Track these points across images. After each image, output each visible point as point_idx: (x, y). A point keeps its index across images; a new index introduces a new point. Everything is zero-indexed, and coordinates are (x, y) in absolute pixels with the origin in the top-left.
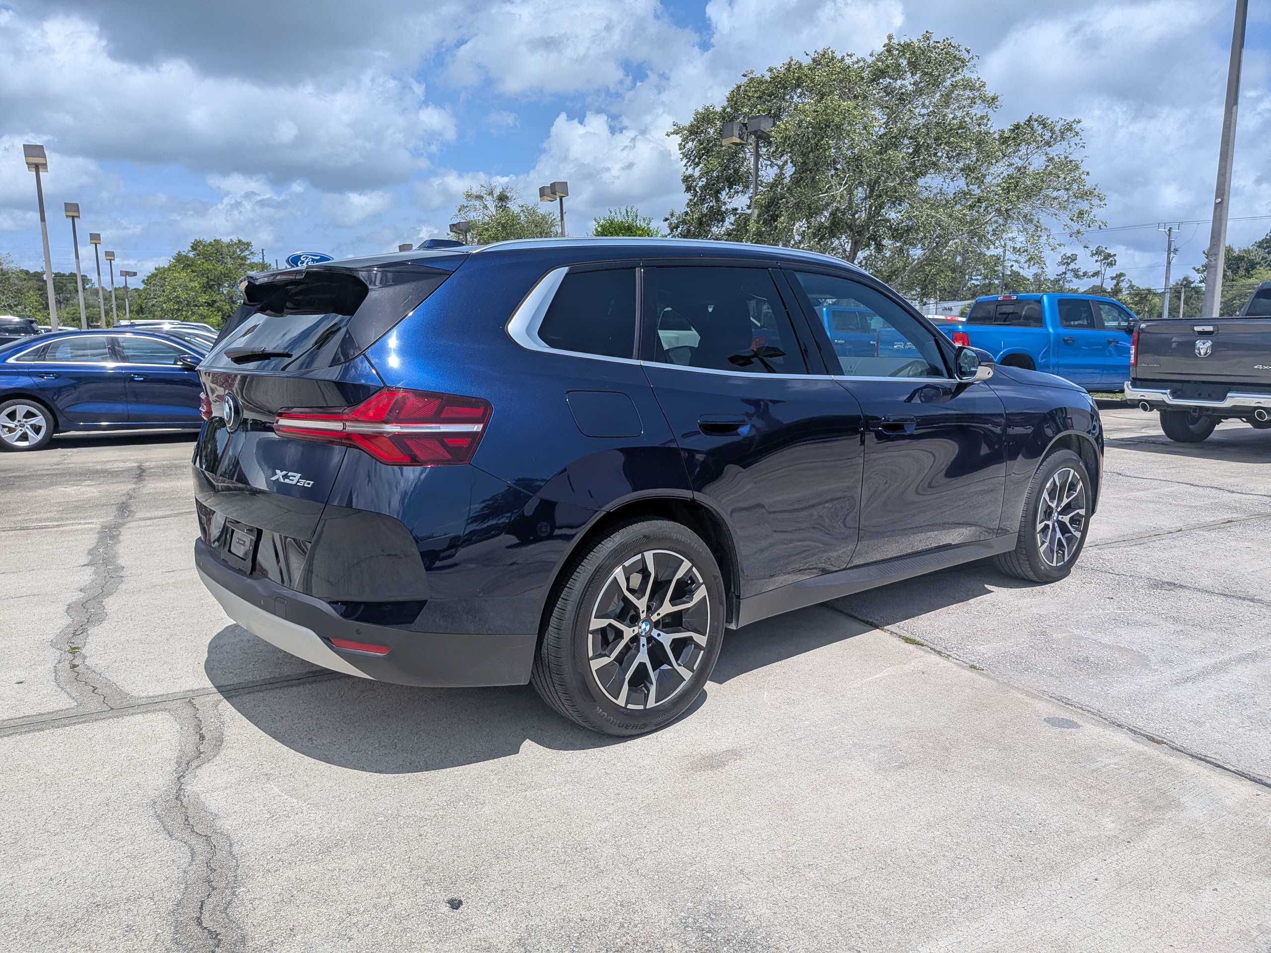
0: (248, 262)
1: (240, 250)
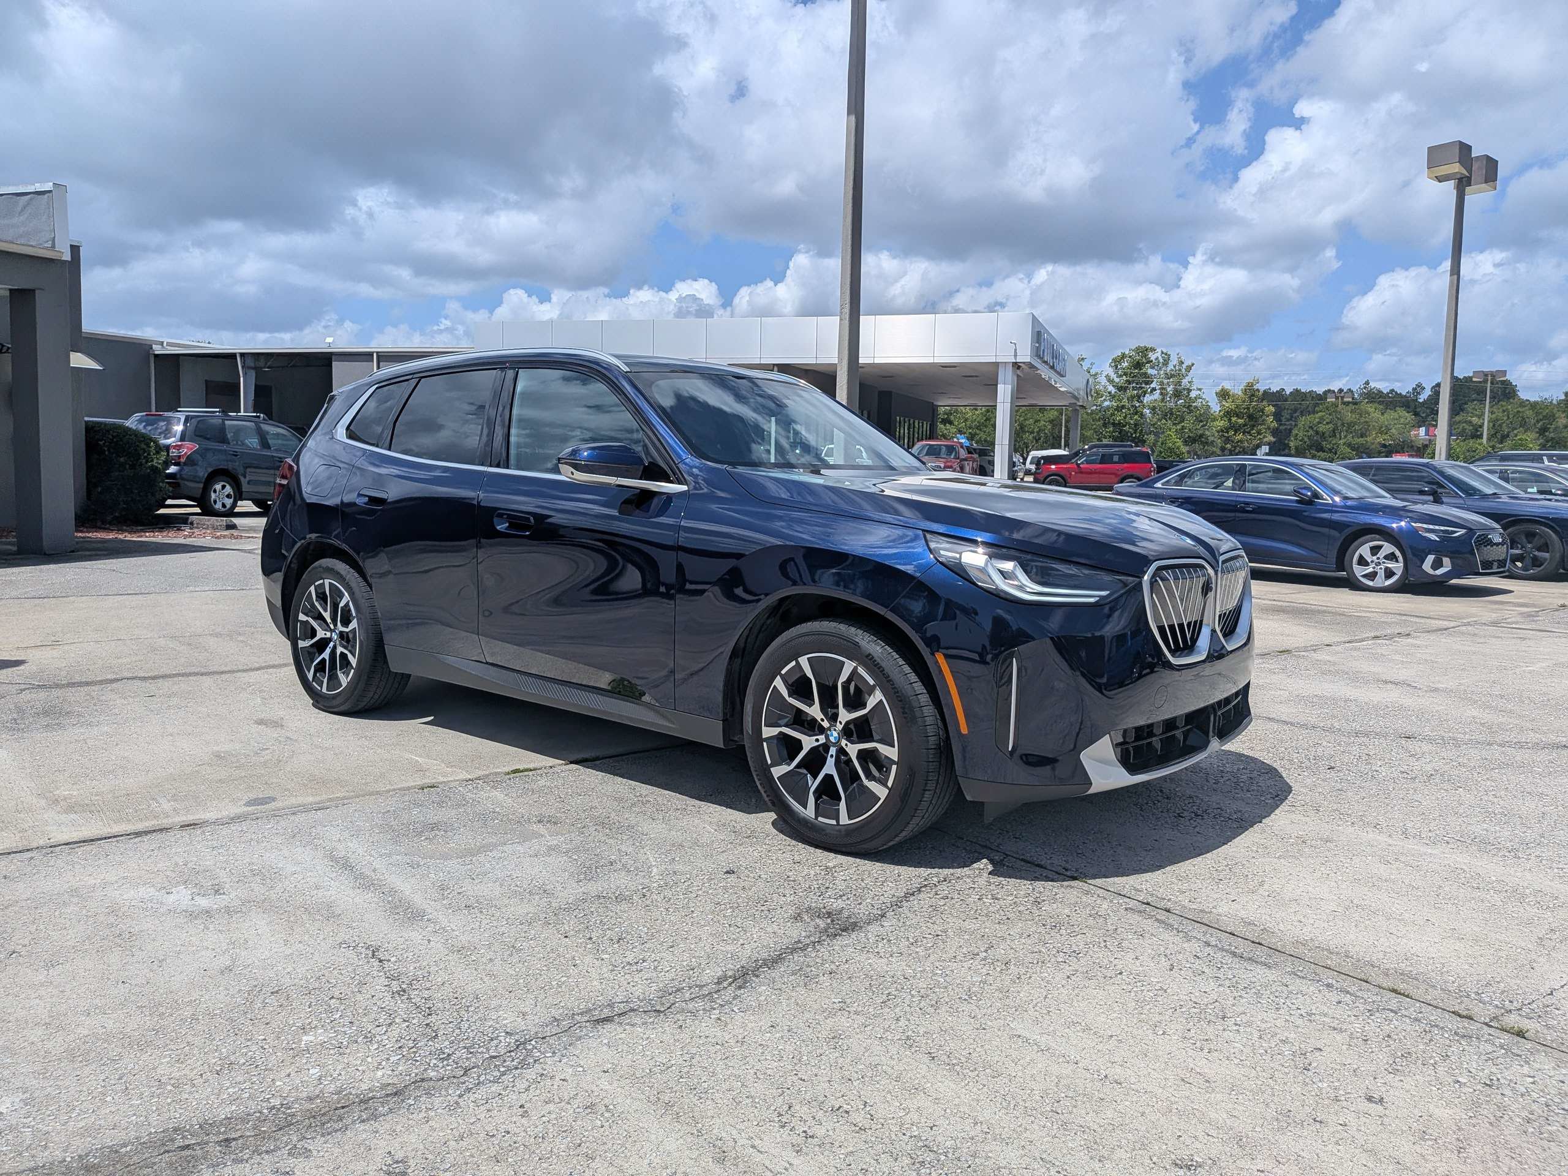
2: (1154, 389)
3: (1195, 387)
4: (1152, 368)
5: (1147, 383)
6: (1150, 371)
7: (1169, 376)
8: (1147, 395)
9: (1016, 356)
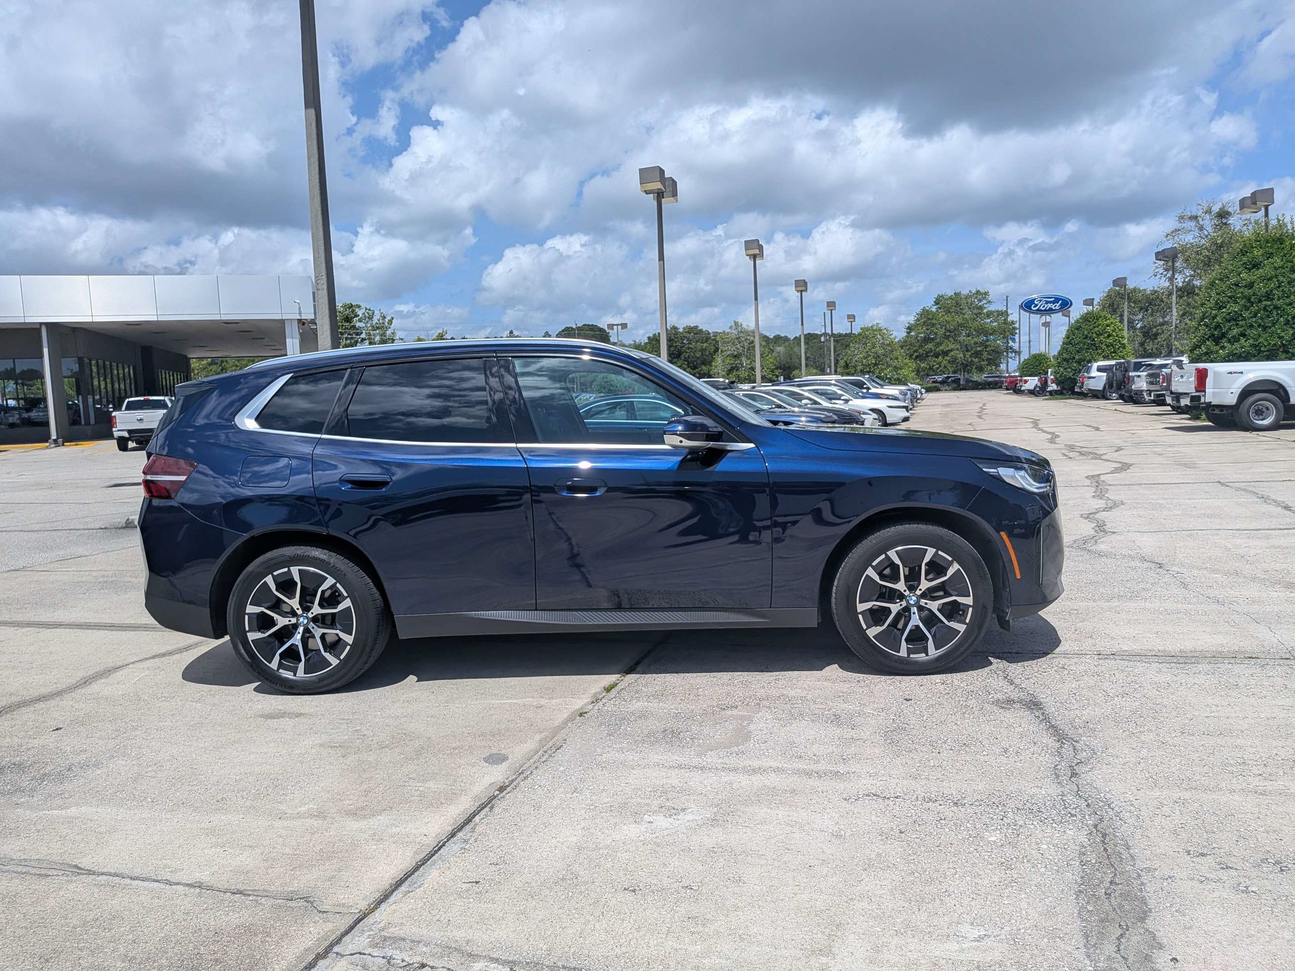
0: (985, 311)
1: (978, 300)
2: (363, 340)
3: (397, 337)
4: (360, 321)
5: (357, 334)
6: (358, 324)
7: (375, 328)
8: (358, 344)
9: (300, 313)
